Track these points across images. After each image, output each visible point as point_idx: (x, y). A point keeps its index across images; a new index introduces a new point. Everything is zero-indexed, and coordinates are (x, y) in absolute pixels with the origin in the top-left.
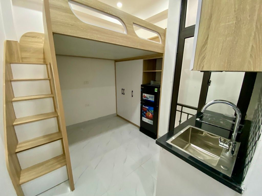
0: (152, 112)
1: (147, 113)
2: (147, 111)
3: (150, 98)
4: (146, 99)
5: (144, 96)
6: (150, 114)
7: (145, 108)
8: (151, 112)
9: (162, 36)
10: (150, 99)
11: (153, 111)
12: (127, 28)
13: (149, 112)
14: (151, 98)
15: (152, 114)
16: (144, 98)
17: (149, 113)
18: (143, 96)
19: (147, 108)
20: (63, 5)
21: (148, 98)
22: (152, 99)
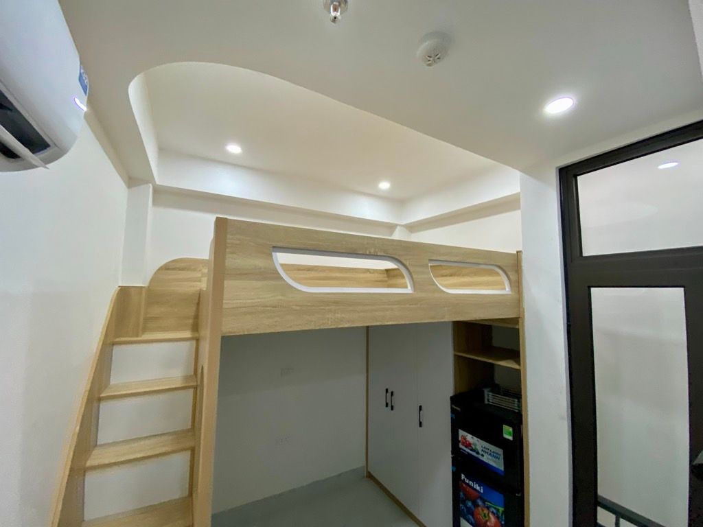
0: (498, 510)
1: (480, 509)
2: (480, 503)
3: (486, 455)
4: (474, 454)
5: (465, 439)
6: (493, 519)
7: (468, 484)
8: (495, 511)
9: (509, 273)
10: (486, 459)
11: (501, 509)
12: (414, 276)
13: (488, 508)
14: (489, 457)
15: (498, 518)
16: (466, 447)
17: (486, 511)
18: (460, 439)
19: (478, 488)
20: (259, 262)
21: (478, 453)
22: (495, 462)
